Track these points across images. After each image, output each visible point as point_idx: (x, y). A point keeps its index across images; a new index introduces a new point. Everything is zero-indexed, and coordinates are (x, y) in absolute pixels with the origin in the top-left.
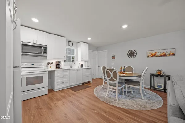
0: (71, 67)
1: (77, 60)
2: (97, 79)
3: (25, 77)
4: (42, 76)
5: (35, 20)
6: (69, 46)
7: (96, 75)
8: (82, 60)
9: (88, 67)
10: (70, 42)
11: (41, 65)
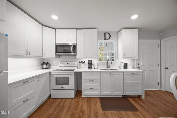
0: (108, 67)
1: (118, 58)
2: (160, 90)
3: (55, 76)
4: (69, 77)
5: (55, 17)
6: (105, 39)
7: (160, 84)
8: (124, 57)
9: (139, 67)
10: (106, 34)
11: (74, 64)
